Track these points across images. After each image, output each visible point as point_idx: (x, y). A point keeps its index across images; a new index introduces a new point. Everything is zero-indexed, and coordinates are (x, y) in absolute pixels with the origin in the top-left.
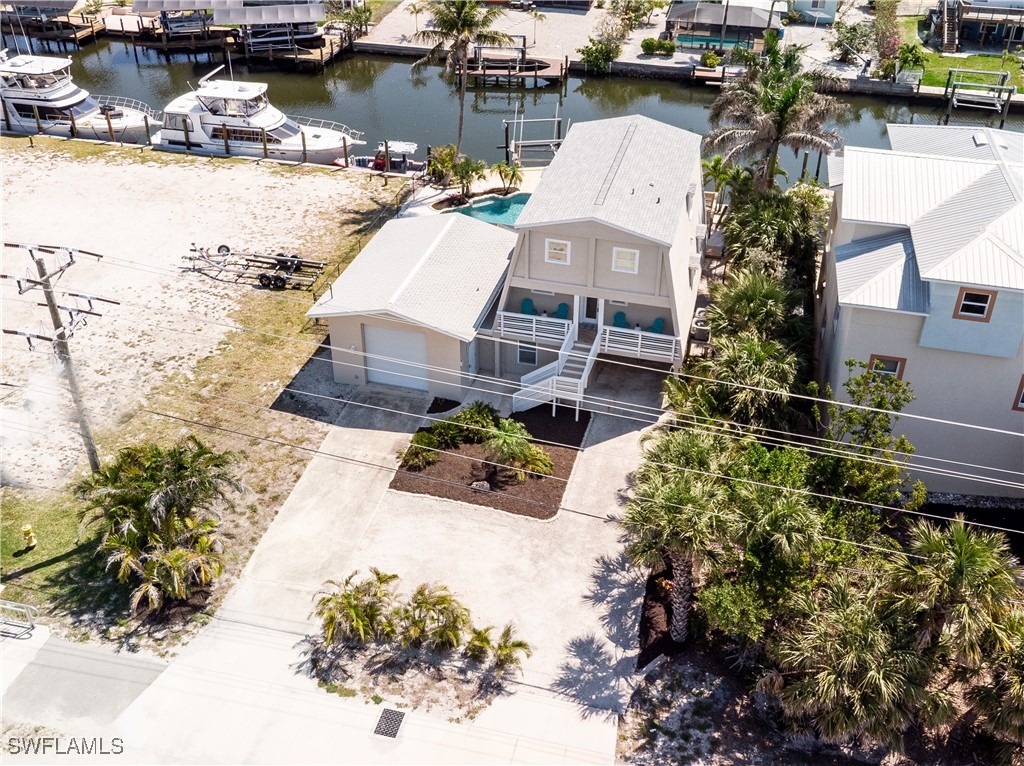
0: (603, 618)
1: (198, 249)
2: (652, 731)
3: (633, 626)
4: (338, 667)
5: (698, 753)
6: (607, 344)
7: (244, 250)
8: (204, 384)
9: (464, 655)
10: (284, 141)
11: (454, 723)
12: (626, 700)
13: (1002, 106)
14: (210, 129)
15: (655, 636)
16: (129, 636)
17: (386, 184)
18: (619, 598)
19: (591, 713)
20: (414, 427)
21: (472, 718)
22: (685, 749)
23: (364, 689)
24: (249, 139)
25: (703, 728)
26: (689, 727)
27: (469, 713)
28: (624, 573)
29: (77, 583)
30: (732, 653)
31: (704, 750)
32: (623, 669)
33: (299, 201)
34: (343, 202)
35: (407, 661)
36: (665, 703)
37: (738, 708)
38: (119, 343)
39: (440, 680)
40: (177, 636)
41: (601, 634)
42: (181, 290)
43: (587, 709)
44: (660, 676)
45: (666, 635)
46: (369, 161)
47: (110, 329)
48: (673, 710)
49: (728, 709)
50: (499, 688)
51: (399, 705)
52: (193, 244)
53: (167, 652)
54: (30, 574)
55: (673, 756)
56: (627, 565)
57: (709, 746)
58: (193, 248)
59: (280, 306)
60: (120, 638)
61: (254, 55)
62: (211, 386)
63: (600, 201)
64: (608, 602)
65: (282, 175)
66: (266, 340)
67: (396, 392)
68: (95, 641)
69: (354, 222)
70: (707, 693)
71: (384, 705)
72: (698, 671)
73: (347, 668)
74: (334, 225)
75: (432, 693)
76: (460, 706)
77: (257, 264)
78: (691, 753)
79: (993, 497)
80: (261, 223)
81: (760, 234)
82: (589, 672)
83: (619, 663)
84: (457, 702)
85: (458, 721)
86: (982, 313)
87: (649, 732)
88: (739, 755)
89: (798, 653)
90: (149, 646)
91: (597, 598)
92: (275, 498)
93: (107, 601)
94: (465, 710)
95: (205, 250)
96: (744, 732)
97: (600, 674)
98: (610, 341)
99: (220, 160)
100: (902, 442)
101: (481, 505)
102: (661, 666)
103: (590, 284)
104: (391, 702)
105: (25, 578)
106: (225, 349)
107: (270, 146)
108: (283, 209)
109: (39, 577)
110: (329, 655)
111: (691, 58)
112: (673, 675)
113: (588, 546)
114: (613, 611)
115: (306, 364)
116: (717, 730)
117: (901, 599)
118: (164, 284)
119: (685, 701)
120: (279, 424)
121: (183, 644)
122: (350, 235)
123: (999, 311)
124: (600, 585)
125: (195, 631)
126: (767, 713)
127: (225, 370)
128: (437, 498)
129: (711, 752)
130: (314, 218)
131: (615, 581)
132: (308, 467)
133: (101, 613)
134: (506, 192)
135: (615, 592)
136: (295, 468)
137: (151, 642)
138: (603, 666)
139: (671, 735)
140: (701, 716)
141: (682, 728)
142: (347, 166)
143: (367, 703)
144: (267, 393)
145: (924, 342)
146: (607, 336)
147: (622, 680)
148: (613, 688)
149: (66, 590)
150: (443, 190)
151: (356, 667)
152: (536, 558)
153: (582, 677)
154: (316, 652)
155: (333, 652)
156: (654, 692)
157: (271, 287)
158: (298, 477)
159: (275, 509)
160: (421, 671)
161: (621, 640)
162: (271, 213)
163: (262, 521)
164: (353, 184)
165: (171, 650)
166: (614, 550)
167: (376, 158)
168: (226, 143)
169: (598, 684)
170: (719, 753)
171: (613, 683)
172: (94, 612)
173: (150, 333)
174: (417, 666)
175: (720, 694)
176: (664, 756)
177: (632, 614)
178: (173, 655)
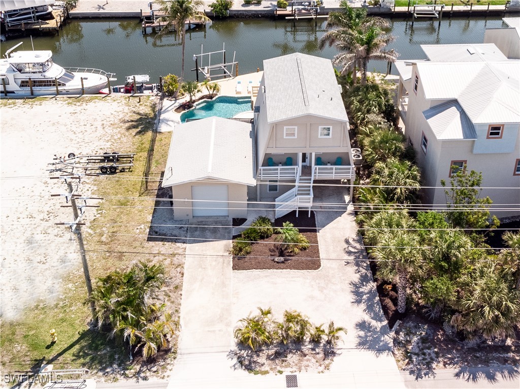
0: (365, 310)
1: (59, 158)
2: (409, 355)
3: (379, 311)
4: (254, 362)
5: (432, 359)
6: (317, 175)
7: (80, 154)
8: (101, 235)
9: (310, 342)
10: (67, 84)
11: (321, 374)
12: (391, 345)
13: (439, 14)
14: (19, 82)
15: (391, 313)
16: (139, 373)
17: (140, 102)
18: (368, 299)
19: (380, 354)
20: (229, 236)
21: (328, 369)
22: (426, 359)
23: (271, 369)
24: (45, 86)
25: (429, 348)
26: (423, 349)
27: (325, 367)
28: (365, 287)
29: (91, 354)
30: (427, 312)
31: (434, 357)
32: (384, 331)
33: (95, 120)
34: (121, 116)
35: (285, 351)
36: (409, 342)
37: (440, 336)
38: (37, 221)
39: (305, 356)
40: (164, 367)
41: (367, 318)
42: (56, 183)
43: (377, 353)
44: (401, 330)
45: (396, 311)
46: (120, 88)
47: (27, 213)
48: (413, 344)
49: (436, 338)
50: (333, 353)
51: (292, 372)
52: (55, 155)
53: (164, 376)
54: (63, 356)
55: (422, 363)
56: (364, 283)
57: (435, 355)
58: (56, 158)
59: (119, 183)
60: (134, 375)
61: (12, 28)
62: (105, 235)
63: (307, 104)
64: (364, 303)
65: (75, 105)
66: (122, 204)
67: (211, 220)
68: (122, 380)
69: (134, 127)
70: (424, 333)
71: (285, 374)
72: (415, 324)
73: (258, 361)
74: (123, 131)
75: (304, 363)
76: (320, 365)
77: (92, 161)
78: (429, 360)
79: (508, 217)
80: (80, 135)
81: (371, 107)
82: (370, 336)
83: (381, 329)
84: (318, 364)
85: (322, 372)
86: (498, 135)
87: (408, 355)
88: (450, 356)
89: (470, 302)
90: (153, 375)
91: (358, 302)
92: (176, 288)
93: (114, 359)
94: (323, 366)
95: (63, 158)
96: (447, 346)
97: (375, 336)
98: (319, 173)
99: (30, 100)
100: (487, 200)
101: (283, 269)
102: (399, 326)
103: (308, 146)
104: (287, 372)
105: (61, 358)
106: (102, 213)
107: (60, 88)
108: (88, 125)
109: (68, 356)
110: (246, 358)
111: (271, 4)
112: (406, 329)
113: (342, 278)
114: (367, 305)
115: (153, 213)
116: (436, 348)
117: (506, 268)
118: (43, 181)
119: (416, 339)
120: (157, 248)
121: (170, 370)
122: (135, 135)
123: (505, 133)
124: (356, 295)
125: (172, 362)
126: (453, 335)
127: (108, 225)
128: (259, 270)
129: (437, 357)
130: (109, 128)
131: (362, 292)
132: (185, 268)
133: (115, 366)
134: (211, 97)
135: (365, 297)
136: (179, 269)
137: (152, 374)
138: (375, 332)
139: (417, 355)
140: (426, 343)
141: (420, 350)
142: (110, 93)
143: (276, 375)
144: (140, 233)
145: (475, 151)
146: (317, 171)
147: (386, 336)
148: (383, 340)
149: (88, 359)
150: (176, 100)
151: (262, 359)
152: (321, 289)
153: (368, 339)
154: (239, 358)
155: (247, 356)
156: (401, 338)
157: (108, 173)
158: (183, 274)
159: (179, 293)
160: (294, 354)
161: (377, 318)
162: (82, 128)
163: (176, 301)
164: (120, 104)
165: (166, 374)
166: (356, 278)
167: (126, 86)
168: (31, 89)
169: (376, 340)
170: (441, 357)
171: (382, 339)
172: (111, 366)
173: (52, 211)
174: (291, 352)
175: (429, 332)
176: (419, 364)
177: (377, 305)
178: (168, 376)
